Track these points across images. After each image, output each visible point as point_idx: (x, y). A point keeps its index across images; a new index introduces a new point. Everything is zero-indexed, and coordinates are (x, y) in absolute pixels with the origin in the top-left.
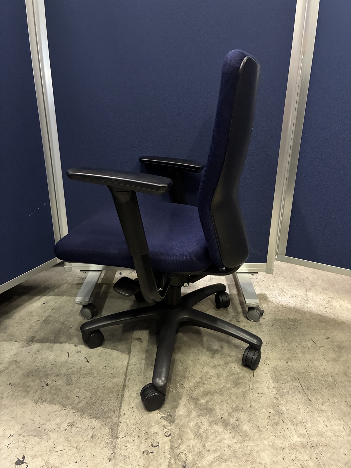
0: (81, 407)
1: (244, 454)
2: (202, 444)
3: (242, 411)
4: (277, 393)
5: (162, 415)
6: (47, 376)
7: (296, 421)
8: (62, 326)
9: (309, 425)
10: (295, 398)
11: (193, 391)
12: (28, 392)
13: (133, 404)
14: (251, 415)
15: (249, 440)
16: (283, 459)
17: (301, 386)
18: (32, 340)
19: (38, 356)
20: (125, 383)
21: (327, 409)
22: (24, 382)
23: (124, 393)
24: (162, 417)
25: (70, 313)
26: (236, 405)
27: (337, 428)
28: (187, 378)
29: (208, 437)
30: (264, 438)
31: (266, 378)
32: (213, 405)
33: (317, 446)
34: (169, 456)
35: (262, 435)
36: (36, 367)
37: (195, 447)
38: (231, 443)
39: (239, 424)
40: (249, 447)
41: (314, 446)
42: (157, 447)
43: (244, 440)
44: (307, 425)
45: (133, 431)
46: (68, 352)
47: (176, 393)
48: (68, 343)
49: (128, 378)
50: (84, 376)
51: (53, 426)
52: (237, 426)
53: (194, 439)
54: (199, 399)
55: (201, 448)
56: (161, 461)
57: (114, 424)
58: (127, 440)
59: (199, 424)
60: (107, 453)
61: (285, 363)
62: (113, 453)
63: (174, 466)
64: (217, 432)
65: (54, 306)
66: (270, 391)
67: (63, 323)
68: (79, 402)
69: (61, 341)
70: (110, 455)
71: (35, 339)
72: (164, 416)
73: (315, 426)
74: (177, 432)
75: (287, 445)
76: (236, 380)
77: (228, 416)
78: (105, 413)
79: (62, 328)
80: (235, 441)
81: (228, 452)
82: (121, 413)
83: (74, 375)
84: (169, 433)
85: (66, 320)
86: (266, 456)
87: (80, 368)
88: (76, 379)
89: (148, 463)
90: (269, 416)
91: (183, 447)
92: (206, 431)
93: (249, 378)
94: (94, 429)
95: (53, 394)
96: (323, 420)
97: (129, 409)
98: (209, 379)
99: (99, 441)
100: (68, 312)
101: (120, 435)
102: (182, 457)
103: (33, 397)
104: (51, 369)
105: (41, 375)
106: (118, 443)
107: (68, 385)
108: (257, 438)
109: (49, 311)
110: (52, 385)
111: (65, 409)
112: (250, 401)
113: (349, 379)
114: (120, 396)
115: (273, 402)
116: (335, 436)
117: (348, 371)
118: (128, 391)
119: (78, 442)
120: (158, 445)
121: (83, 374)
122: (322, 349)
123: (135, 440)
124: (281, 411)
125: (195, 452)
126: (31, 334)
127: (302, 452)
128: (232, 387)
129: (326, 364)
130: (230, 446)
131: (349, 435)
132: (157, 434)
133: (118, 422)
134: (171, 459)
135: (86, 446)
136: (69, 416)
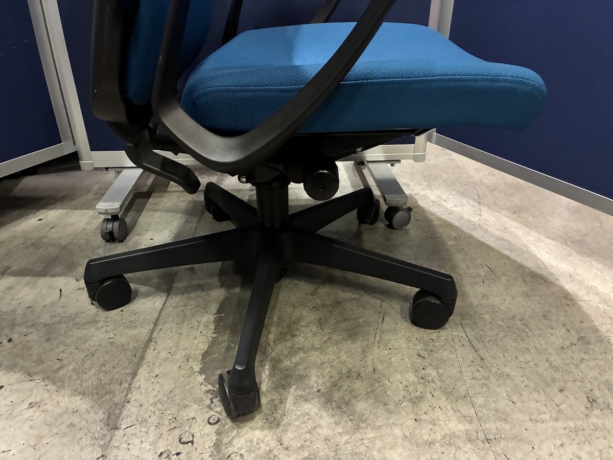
0: (61, 376)
2: (275, 437)
3: (357, 379)
4: (423, 347)
5: (210, 387)
6: (13, 325)
7: (456, 394)
8: (61, 252)
9: (480, 400)
10: (455, 355)
11: (271, 348)
13: (158, 370)
14: (372, 385)
15: (366, 428)
17: (467, 336)
18: (4, 272)
19: (7, 296)
20: (151, 335)
21: (513, 373)
23: (146, 352)
24: (208, 391)
25: (81, 232)
26: (348, 368)
27: (532, 405)
29: (289, 424)
30: (394, 424)
31: (406, 324)
32: (305, 369)
33: (495, 439)
34: (210, 459)
35: (392, 419)
37: (263, 441)
38: (331, 435)
39: (350, 399)
40: (365, 441)
41: (490, 440)
42: (190, 444)
43: (358, 427)
44: (476, 401)
45: (150, 416)
46: (61, 290)
48: (65, 276)
49: (158, 328)
50: (80, 326)
52: (347, 403)
53: (261, 428)
54: (282, 359)
55: (273, 444)
57: (116, 405)
58: (134, 432)
59: (275, 401)
60: (92, 455)
62: (101, 457)
64: (308, 414)
65: (57, 222)
66: (411, 345)
67: (64, 248)
68: (59, 369)
69: (53, 273)
70: (94, 459)
71: (9, 271)
73: (492, 403)
75: (439, 437)
76: (351, 329)
77: (331, 387)
78: (103, 386)
79: (61, 254)
80: (339, 430)
81: (323, 451)
82: (133, 386)
83: (63, 325)
84: (216, 419)
85: (70, 243)
86: (397, 457)
87: (77, 314)
88: (63, 332)
90: (406, 387)
91: (238, 443)
92: (286, 414)
93: (375, 326)
94: (75, 413)
95: (17, 356)
96: (506, 391)
97: (150, 378)
98: (304, 328)
99: (79, 435)
100: (79, 231)
101: (122, 423)
104: (23, 315)
105: (3, 324)
106: (116, 437)
107: (48, 340)
108: (382, 424)
109: (46, 230)
110: (18, 341)
111: (31, 380)
112: (374, 362)
113: (553, 323)
114: (137, 357)
115: (416, 363)
116: (530, 420)
117: (550, 311)
118: (155, 349)
119: (40, 437)
120: (191, 439)
121: (79, 324)
122: (504, 279)
123: (149, 432)
124: (428, 376)
125: (261, 452)
126: (6, 264)
127: (466, 449)
128: (344, 340)
129: (511, 301)
130: (329, 440)
131: (557, 420)
132: (194, 420)
133: (125, 401)
135: (54, 444)
136: (34, 392)
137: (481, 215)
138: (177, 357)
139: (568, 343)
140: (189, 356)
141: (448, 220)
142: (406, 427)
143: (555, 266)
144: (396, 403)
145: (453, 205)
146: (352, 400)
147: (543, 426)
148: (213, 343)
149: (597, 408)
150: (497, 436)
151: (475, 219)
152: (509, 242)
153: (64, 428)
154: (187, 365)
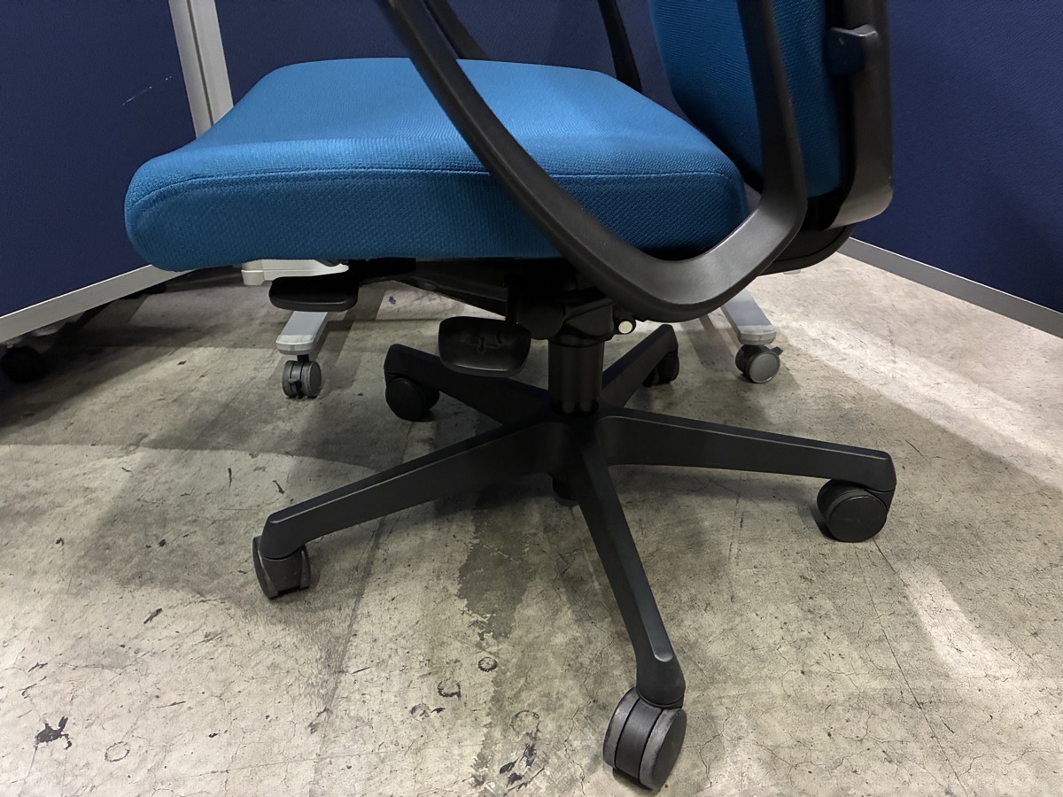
0: (248, 595)
1: (709, 718)
2: (584, 691)
3: (705, 610)
4: (809, 565)
5: (476, 617)
6: (163, 522)
7: (865, 637)
8: (222, 413)
10: (861, 579)
11: (567, 562)
12: (105, 561)
13: (395, 591)
14: (730, 620)
15: (725, 682)
16: (829, 735)
17: (880, 551)
18: (136, 442)
19: (148, 477)
20: (376, 539)
21: (956, 608)
22: (101, 536)
23: (372, 564)
24: (475, 623)
25: (248, 383)
26: (691, 594)
27: (990, 656)
28: (554, 530)
29: (605, 673)
30: (770, 678)
31: (778, 530)
33: (931, 702)
34: (488, 720)
35: (765, 670)
36: (137, 503)
37: (566, 697)
39: (697, 640)
40: (725, 701)
41: (922, 704)
42: (456, 696)
43: (712, 681)
44: (898, 647)
45: (390, 656)
46: (230, 470)
47: (520, 566)
48: (233, 449)
49: (387, 529)
51: (162, 641)
52: (693, 646)
53: (563, 677)
54: (584, 578)
55: (582, 700)
56: (463, 733)
57: (337, 639)
58: (369, 677)
59: (580, 640)
60: (309, 710)
62: (325, 710)
63: (499, 745)
65: (209, 367)
66: (789, 561)
67: (226, 406)
68: (244, 585)
69: (214, 444)
70: (314, 715)
71: (145, 440)
72: (480, 619)
73: (924, 650)
74: (514, 660)
75: (840, 697)
76: (691, 536)
79: (223, 415)
82: (359, 612)
83: (240, 522)
84: (492, 663)
85: (234, 399)
86: (777, 724)
87: (259, 506)
88: (242, 532)
89: (425, 736)
90: (785, 623)
91: (529, 698)
92: (599, 658)
93: (729, 532)
94: (277, 650)
95: (177, 566)
96: (945, 634)
97: (383, 602)
99: (289, 680)
100: (244, 380)
101: (349, 664)
102: (526, 722)
103: (118, 571)
104: (177, 506)
105: (149, 520)
106: (342, 685)
107: (221, 543)
108: (749, 677)
109: (193, 379)
110: (175, 544)
111: (203, 601)
112: (731, 587)
113: (1021, 533)
114: (359, 570)
115: (798, 588)
116: (986, 676)
117: (1015, 515)
118: (385, 559)
119: (227, 683)
120: (456, 690)
122: (938, 464)
123: (392, 678)
124: (819, 609)
125: (565, 712)
126: (138, 429)
127: (886, 716)
128: (680, 551)
129: (951, 498)
131: (1028, 677)
132: (458, 664)
133: (349, 633)
134: (491, 727)
135: (249, 693)
136: (210, 618)
137: (895, 362)
138: (420, 572)
139: (1045, 563)
140: (439, 571)
141: (841, 368)
142: (787, 681)
143: (1023, 443)
144: (769, 647)
145: (846, 346)
146: (700, 640)
147: (1007, 685)
148: (474, 554)
150: (934, 699)
151: (885, 368)
152: (946, 405)
153: (262, 670)
154: (438, 584)
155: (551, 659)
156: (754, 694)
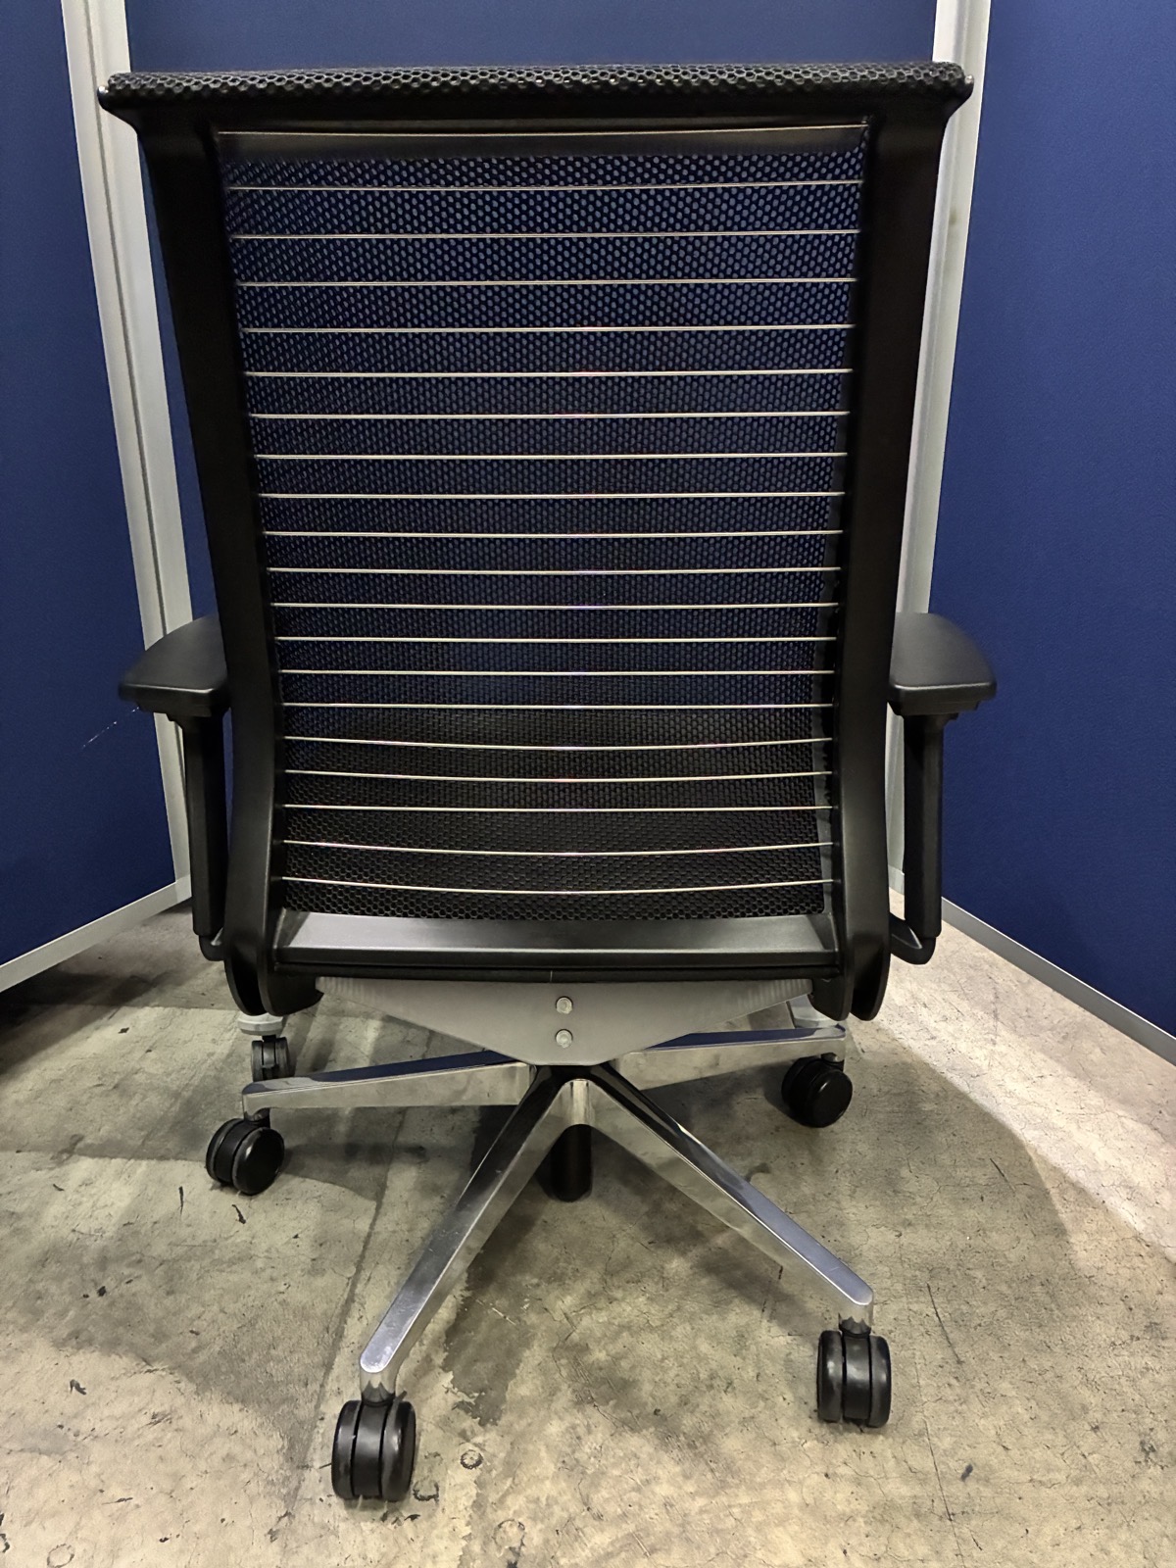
0: (200, 1364)
1: (715, 1531)
2: (578, 1496)
3: (725, 1392)
5: (462, 1397)
6: (102, 1262)
7: (903, 1429)
8: (172, 1106)
9: (946, 1443)
10: (910, 1353)
12: (37, 1314)
14: (754, 1406)
15: (737, 1486)
16: (845, 1552)
17: (937, 1314)
18: (70, 1148)
19: (85, 1199)
20: (352, 1291)
21: (1012, 1392)
22: (31, 1280)
23: (346, 1322)
24: (460, 1405)
25: (205, 1062)
26: (711, 1369)
27: (1038, 1454)
28: (560, 1280)
29: (603, 1473)
30: (788, 1481)
32: (633, 1368)
34: (467, 1530)
35: (785, 1472)
36: (72, 1235)
37: (557, 1503)
38: (675, 1495)
39: (712, 1431)
40: (736, 1511)
41: (954, 1515)
42: (433, 1500)
43: (722, 1486)
44: (939, 1444)
46: (181, 1189)
47: (517, 1328)
48: (186, 1159)
49: (364, 1275)
50: (224, 1266)
51: (105, 1422)
52: (706, 1439)
53: (555, 1478)
54: (590, 1347)
55: (575, 1508)
56: (439, 1545)
57: (301, 1423)
59: (578, 1429)
60: (269, 1513)
61: (891, 1236)
62: (286, 1514)
63: (478, 1562)
64: (635, 1456)
65: (156, 1038)
67: (177, 1095)
68: (197, 1350)
69: (162, 1152)
70: (274, 1520)
71: (80, 1145)
72: (467, 1399)
73: (967, 1447)
74: (502, 1455)
75: (864, 1507)
76: (720, 1290)
77: (679, 1405)
78: (276, 1386)
79: (173, 1109)
80: (690, 1487)
81: (661, 1524)
82: (328, 1388)
83: (193, 1262)
84: (476, 1458)
85: (187, 1085)
86: (789, 1540)
87: (215, 1241)
88: (194, 1276)
89: (397, 1549)
91: (516, 1503)
92: (597, 1454)
93: (764, 1285)
94: (233, 1436)
95: (119, 1323)
96: (995, 1427)
98: (631, 1285)
99: (245, 1476)
100: (199, 1057)
101: (315, 1456)
102: (510, 1534)
103: (52, 1329)
104: (119, 1240)
105: (86, 1259)
106: (306, 1482)
107: (169, 1293)
108: (766, 1480)
109: (138, 1055)
110: (117, 1292)
111: (149, 1371)
112: (759, 1360)
113: (1103, 1293)
114: (330, 1332)
116: (1031, 1481)
117: (1101, 1267)
118: (361, 1317)
119: (178, 1478)
120: (433, 1492)
121: (220, 1261)
122: (1023, 1192)
125: (554, 1521)
126: (71, 1128)
127: (910, 1530)
128: (705, 1311)
129: (1032, 1243)
130: (672, 1506)
131: (1078, 1482)
132: (438, 1457)
133: (316, 1416)
134: (470, 1539)
135: (203, 1490)
136: (157, 1394)
139: (1125, 1335)
142: (808, 1487)
144: (793, 1442)
145: (938, 1018)
146: (715, 1432)
147: (1052, 1493)
148: (464, 1311)
149: (1155, 1464)
150: (966, 1509)
151: (980, 1056)
153: (216, 1462)
154: (421, 1352)
155: (543, 1454)
156: (768, 1503)
